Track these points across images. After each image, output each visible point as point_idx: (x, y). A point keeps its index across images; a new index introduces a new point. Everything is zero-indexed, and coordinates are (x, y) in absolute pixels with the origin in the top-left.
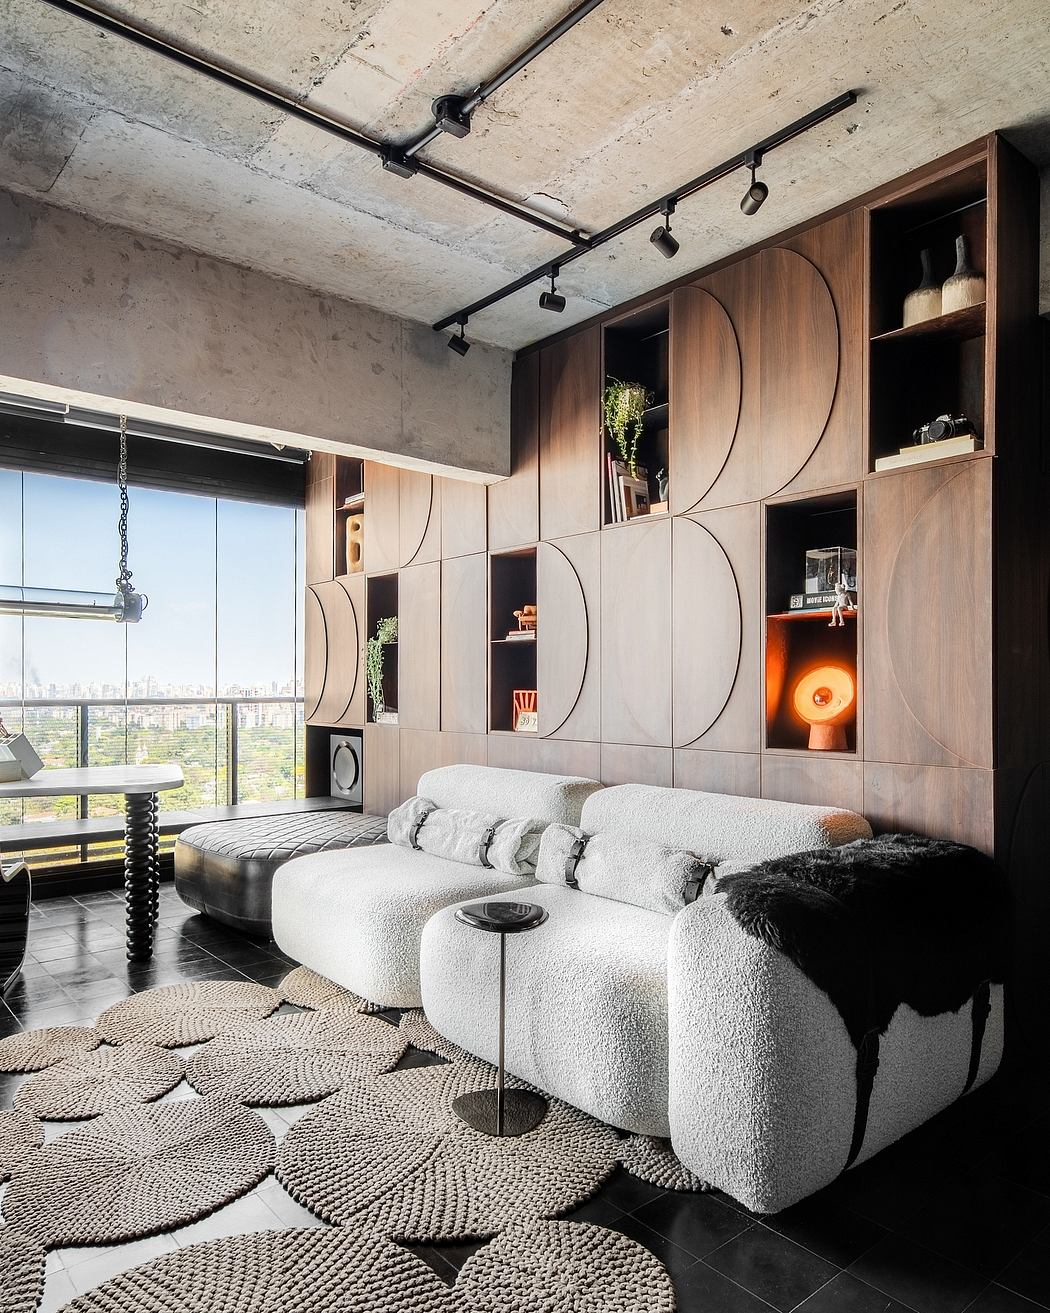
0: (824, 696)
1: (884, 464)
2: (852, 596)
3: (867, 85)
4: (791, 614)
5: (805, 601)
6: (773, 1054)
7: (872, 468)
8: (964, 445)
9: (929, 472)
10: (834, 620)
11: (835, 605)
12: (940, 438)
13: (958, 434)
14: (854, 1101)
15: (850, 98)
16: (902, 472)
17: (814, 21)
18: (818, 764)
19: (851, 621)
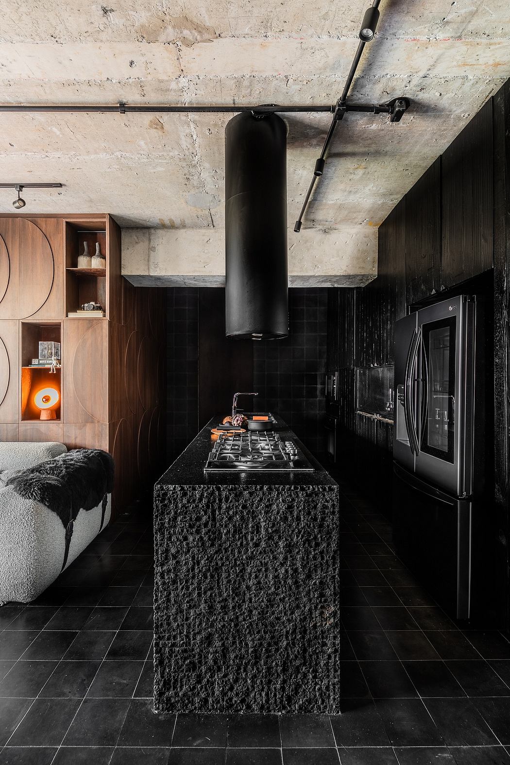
0: (47, 399)
1: (72, 315)
2: (59, 361)
3: (67, 184)
4: (33, 367)
5: (39, 362)
6: (35, 541)
7: (67, 316)
8: (98, 314)
9: (88, 321)
10: (52, 371)
11: (51, 364)
12: (91, 310)
13: (97, 310)
14: (65, 547)
15: (60, 185)
16: (79, 319)
17: (47, 158)
18: (44, 425)
19: (59, 370)
